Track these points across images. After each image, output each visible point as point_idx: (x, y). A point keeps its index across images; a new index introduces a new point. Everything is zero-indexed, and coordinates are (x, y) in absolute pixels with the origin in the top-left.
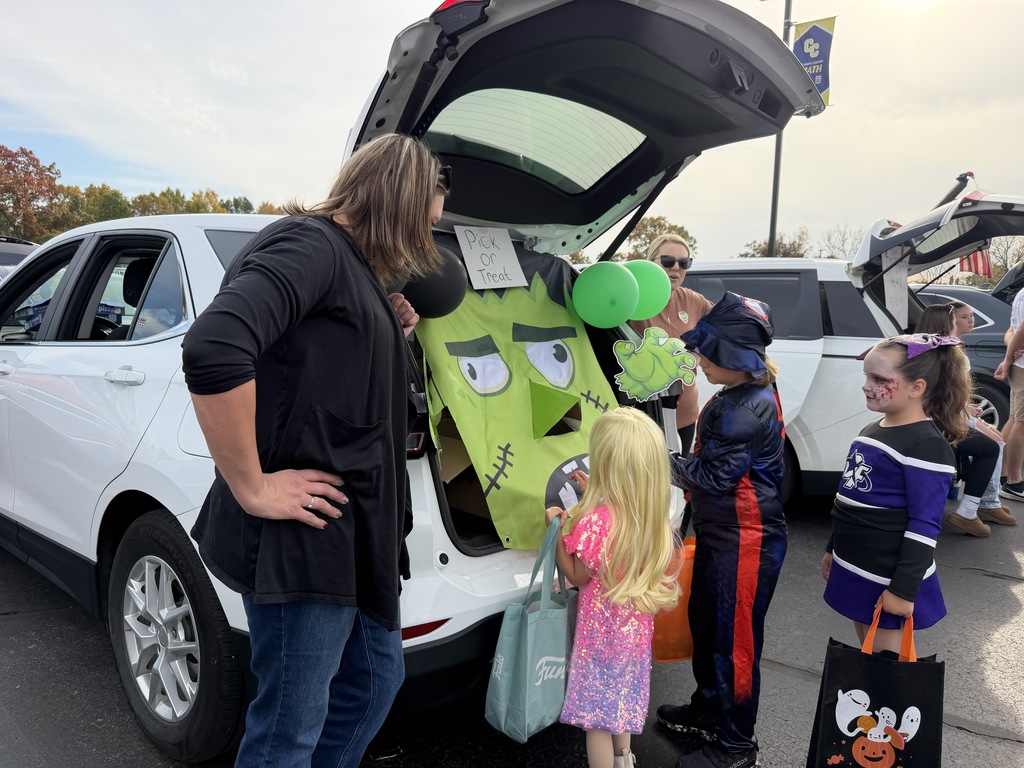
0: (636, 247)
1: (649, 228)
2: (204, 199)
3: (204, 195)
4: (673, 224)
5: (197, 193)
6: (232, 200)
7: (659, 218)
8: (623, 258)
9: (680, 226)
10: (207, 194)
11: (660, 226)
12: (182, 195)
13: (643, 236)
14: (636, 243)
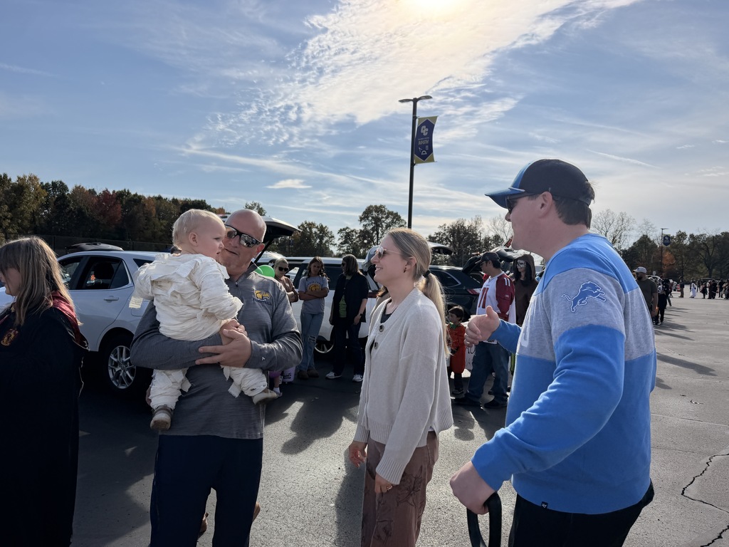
0: (365, 226)
1: (374, 213)
2: (27, 182)
3: (27, 179)
4: (390, 210)
5: (22, 177)
6: (50, 183)
7: (381, 206)
8: (356, 233)
9: (395, 212)
10: (30, 178)
11: (381, 211)
12: (8, 178)
13: (370, 218)
14: (365, 223)
